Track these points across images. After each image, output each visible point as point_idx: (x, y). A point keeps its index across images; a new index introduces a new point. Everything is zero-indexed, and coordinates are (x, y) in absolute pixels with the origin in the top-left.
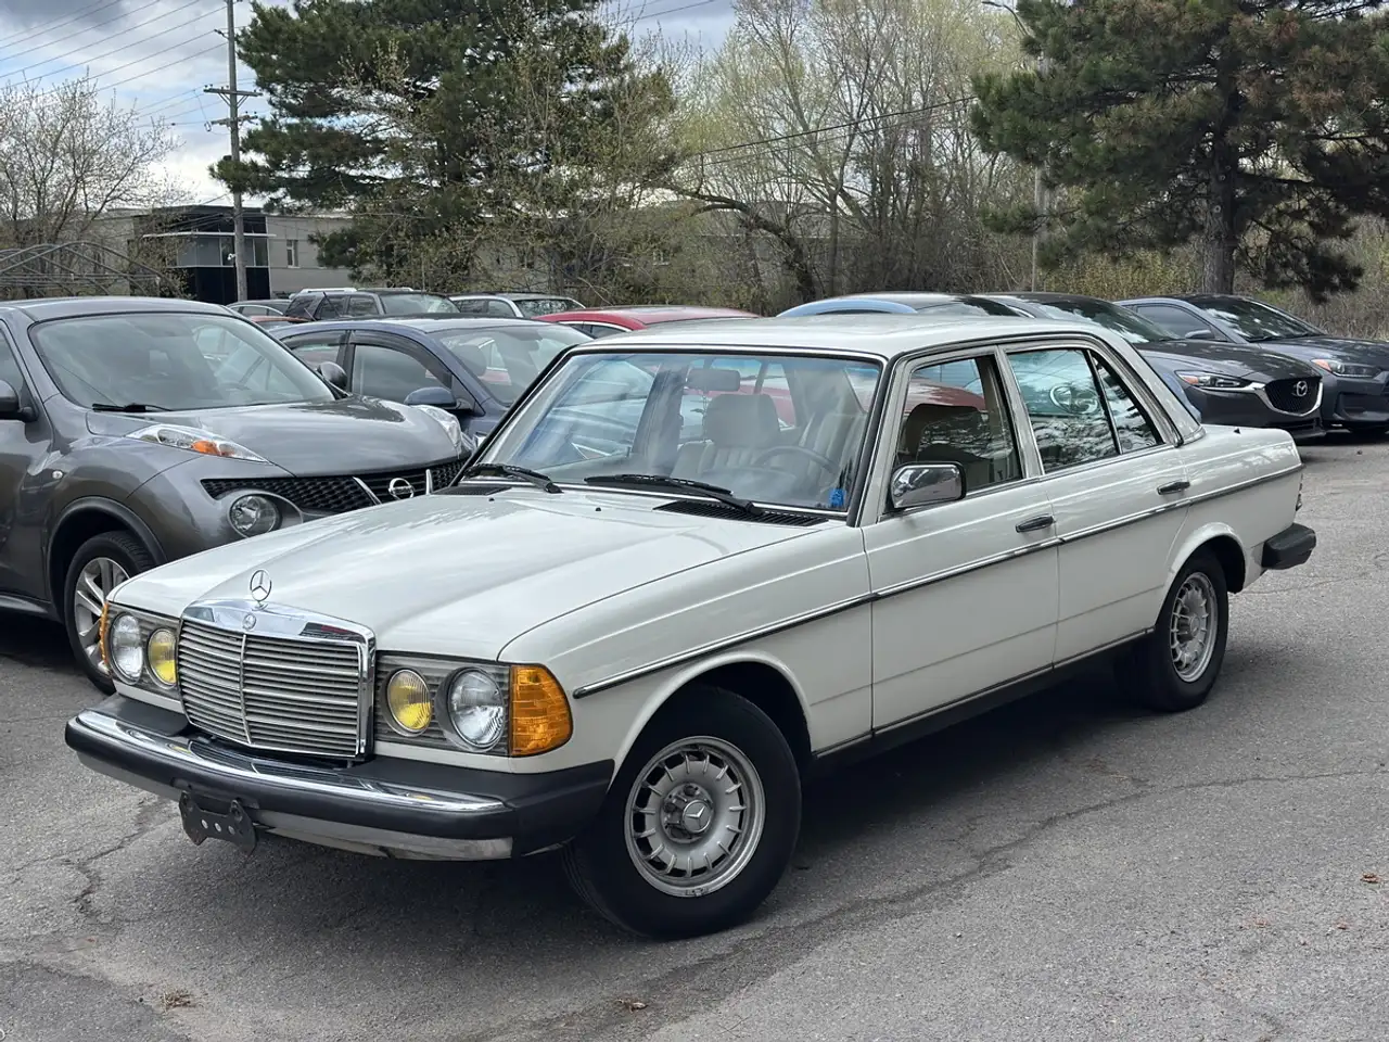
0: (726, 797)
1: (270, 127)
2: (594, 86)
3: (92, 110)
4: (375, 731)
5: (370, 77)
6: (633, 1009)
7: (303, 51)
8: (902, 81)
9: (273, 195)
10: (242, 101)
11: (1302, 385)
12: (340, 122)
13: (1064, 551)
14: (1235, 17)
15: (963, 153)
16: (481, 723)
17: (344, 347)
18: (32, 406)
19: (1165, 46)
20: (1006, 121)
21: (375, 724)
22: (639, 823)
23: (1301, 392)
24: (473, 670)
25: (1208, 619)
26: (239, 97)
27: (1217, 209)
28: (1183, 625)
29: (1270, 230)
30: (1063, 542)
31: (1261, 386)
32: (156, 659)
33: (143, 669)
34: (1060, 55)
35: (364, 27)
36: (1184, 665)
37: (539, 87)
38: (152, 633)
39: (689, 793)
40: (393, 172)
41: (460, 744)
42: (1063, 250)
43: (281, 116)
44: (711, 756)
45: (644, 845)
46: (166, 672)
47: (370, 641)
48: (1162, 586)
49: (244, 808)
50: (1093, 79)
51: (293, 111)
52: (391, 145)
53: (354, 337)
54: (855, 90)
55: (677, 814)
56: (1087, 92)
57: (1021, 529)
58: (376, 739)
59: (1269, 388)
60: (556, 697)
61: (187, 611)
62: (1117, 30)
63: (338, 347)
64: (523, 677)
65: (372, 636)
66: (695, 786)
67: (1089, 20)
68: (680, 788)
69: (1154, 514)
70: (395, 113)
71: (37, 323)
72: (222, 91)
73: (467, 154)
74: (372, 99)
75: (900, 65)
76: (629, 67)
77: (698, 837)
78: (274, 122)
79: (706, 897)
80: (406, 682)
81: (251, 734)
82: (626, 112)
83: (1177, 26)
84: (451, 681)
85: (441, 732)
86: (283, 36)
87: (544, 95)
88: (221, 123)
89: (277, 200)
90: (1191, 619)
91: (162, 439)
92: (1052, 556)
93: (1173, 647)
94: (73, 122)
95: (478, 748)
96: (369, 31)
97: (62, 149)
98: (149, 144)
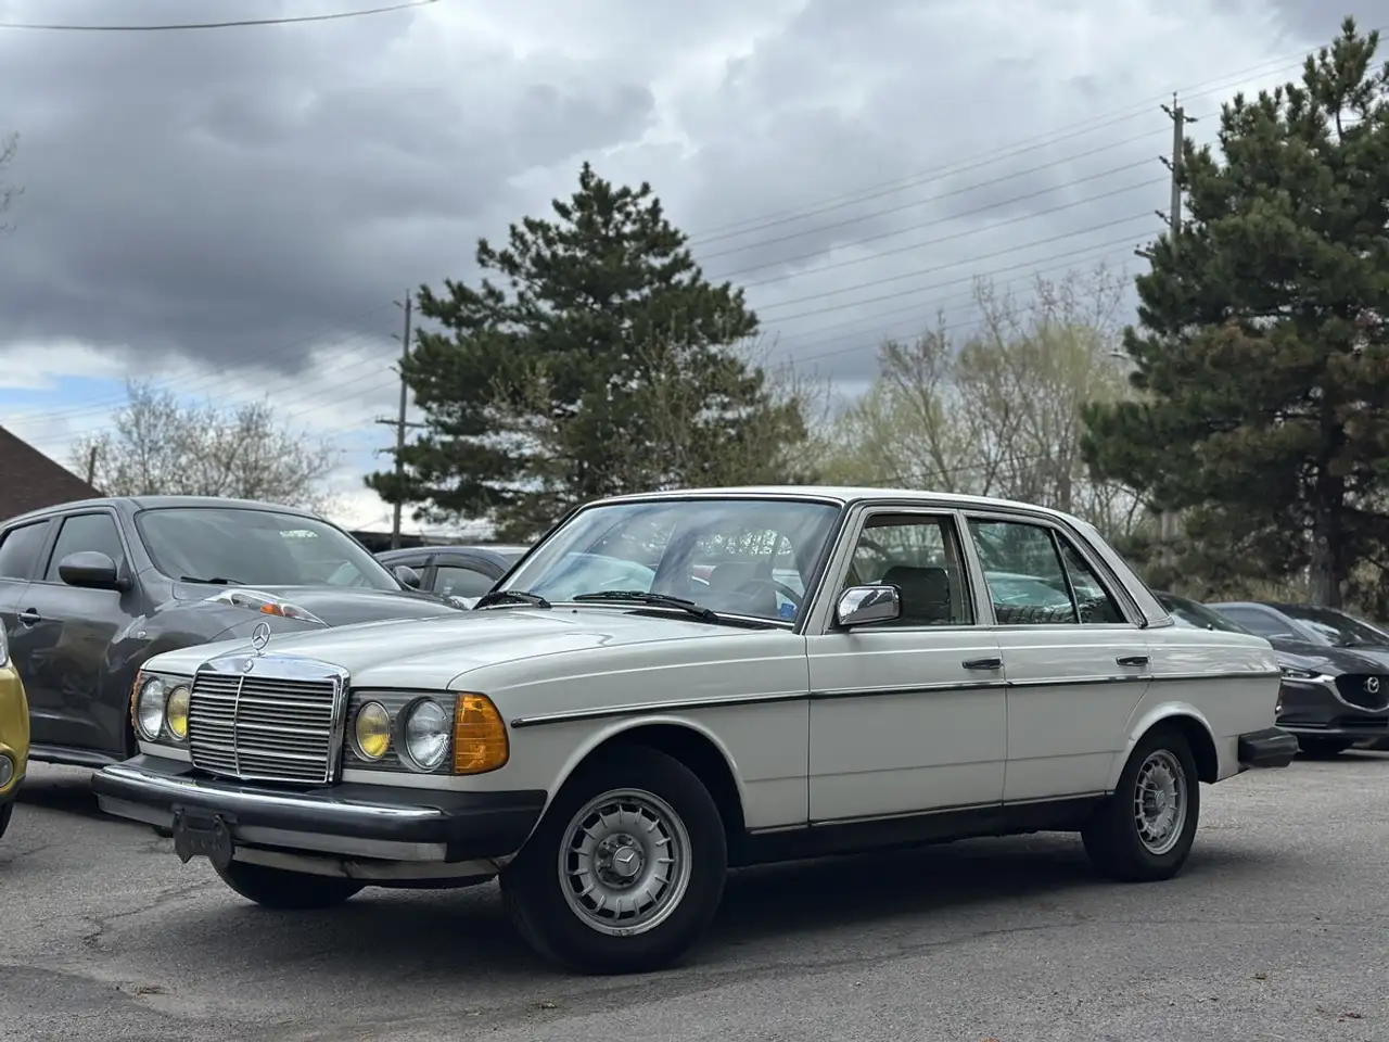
0: (657, 849)
1: (424, 444)
2: (729, 415)
3: (268, 430)
4: (343, 759)
5: (519, 399)
6: (543, 1008)
7: (459, 373)
8: (1041, 434)
9: (422, 505)
10: (410, 432)
11: (1373, 681)
12: (488, 440)
13: (1012, 696)
14: (1332, 354)
15: (1101, 503)
16: (430, 748)
17: (428, 569)
18: (128, 577)
19: (1264, 381)
20: (1112, 445)
21: (343, 752)
22: (573, 862)
23: (1373, 689)
24: (429, 700)
25: (1177, 798)
26: (407, 429)
27: (1323, 540)
28: (1149, 799)
29: (1380, 566)
30: (1011, 686)
31: (1331, 678)
32: (174, 713)
33: (162, 725)
34: (1163, 388)
35: (517, 352)
36: (1151, 838)
37: (675, 410)
38: (173, 691)
39: (622, 842)
40: (535, 485)
41: (411, 767)
42: (1172, 574)
43: (437, 433)
44: (644, 810)
45: (577, 884)
46: (180, 726)
47: (345, 680)
48: (1121, 752)
49: (226, 823)
50: (1195, 409)
51: (447, 429)
52: (534, 460)
53: (437, 560)
54: (994, 439)
55: (608, 858)
56: (1190, 421)
57: (969, 665)
58: (344, 766)
59: (1338, 680)
60: (495, 724)
61: (201, 667)
62: (1216, 364)
63: (423, 570)
64: (468, 704)
65: (347, 676)
66: (629, 836)
67: (1192, 357)
68: (615, 836)
69: (1112, 681)
70: (542, 434)
71: (143, 510)
72: (392, 423)
73: (603, 467)
74: (521, 420)
75: (1039, 419)
76: (765, 398)
77: (628, 883)
78: (429, 439)
79: (630, 937)
80: (371, 714)
81: (241, 765)
82: (755, 435)
83: (1274, 360)
84: (410, 709)
85: (396, 756)
86: (442, 359)
87: (679, 418)
88: (389, 451)
89: (425, 510)
90: (1159, 794)
91: (236, 602)
92: (1000, 696)
93: (1139, 817)
94: (249, 440)
95: (425, 769)
96: (521, 356)
97: (236, 465)
98: (316, 463)
